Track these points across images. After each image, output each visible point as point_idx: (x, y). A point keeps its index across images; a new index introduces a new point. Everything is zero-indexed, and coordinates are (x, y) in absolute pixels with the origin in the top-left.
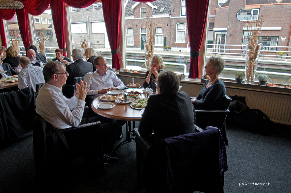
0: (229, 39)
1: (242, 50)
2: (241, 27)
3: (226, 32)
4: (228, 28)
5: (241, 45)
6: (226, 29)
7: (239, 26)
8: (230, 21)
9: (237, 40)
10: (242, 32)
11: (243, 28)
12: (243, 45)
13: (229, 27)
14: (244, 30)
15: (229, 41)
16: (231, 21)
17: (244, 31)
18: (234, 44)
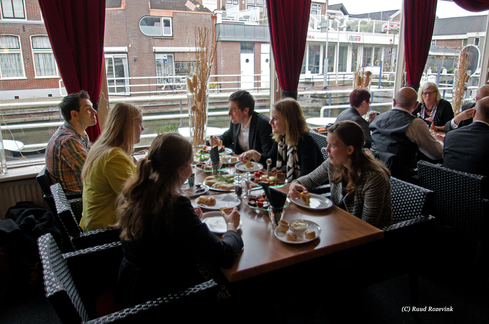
0: (135, 67)
1: (158, 84)
2: (151, 46)
3: (126, 55)
4: (128, 47)
5: (154, 76)
6: (125, 49)
7: (146, 45)
8: (130, 35)
9: (147, 69)
10: (152, 54)
11: (154, 48)
12: (157, 77)
13: (130, 46)
14: (156, 51)
15: (135, 71)
16: (132, 35)
17: (155, 53)
18: (143, 76)
